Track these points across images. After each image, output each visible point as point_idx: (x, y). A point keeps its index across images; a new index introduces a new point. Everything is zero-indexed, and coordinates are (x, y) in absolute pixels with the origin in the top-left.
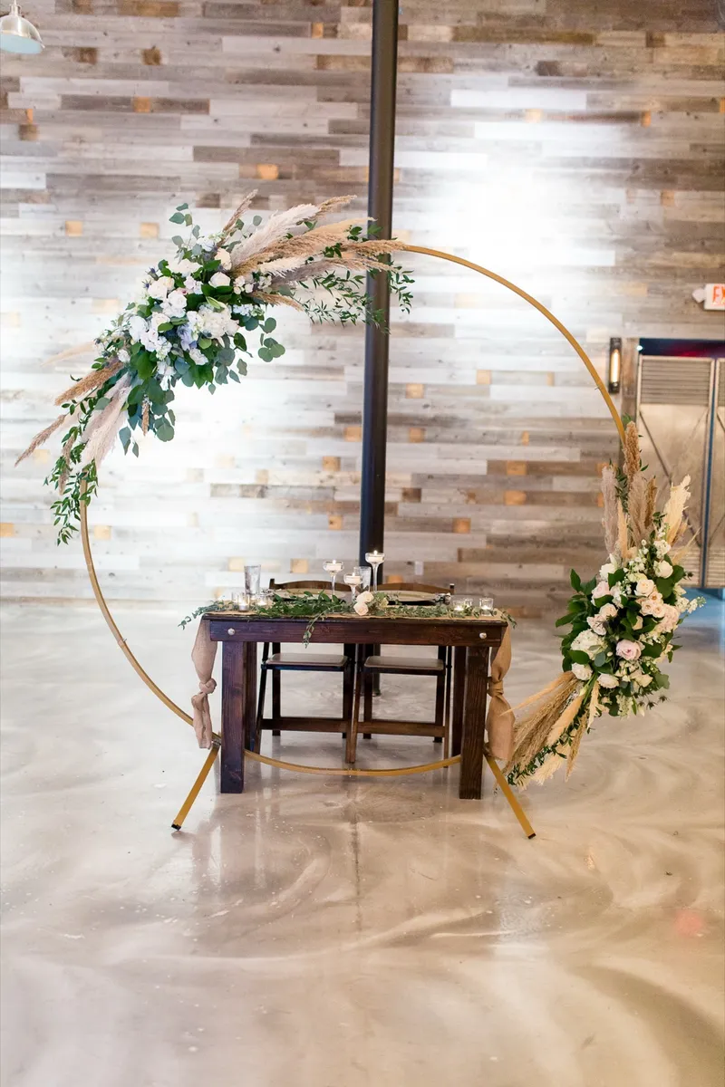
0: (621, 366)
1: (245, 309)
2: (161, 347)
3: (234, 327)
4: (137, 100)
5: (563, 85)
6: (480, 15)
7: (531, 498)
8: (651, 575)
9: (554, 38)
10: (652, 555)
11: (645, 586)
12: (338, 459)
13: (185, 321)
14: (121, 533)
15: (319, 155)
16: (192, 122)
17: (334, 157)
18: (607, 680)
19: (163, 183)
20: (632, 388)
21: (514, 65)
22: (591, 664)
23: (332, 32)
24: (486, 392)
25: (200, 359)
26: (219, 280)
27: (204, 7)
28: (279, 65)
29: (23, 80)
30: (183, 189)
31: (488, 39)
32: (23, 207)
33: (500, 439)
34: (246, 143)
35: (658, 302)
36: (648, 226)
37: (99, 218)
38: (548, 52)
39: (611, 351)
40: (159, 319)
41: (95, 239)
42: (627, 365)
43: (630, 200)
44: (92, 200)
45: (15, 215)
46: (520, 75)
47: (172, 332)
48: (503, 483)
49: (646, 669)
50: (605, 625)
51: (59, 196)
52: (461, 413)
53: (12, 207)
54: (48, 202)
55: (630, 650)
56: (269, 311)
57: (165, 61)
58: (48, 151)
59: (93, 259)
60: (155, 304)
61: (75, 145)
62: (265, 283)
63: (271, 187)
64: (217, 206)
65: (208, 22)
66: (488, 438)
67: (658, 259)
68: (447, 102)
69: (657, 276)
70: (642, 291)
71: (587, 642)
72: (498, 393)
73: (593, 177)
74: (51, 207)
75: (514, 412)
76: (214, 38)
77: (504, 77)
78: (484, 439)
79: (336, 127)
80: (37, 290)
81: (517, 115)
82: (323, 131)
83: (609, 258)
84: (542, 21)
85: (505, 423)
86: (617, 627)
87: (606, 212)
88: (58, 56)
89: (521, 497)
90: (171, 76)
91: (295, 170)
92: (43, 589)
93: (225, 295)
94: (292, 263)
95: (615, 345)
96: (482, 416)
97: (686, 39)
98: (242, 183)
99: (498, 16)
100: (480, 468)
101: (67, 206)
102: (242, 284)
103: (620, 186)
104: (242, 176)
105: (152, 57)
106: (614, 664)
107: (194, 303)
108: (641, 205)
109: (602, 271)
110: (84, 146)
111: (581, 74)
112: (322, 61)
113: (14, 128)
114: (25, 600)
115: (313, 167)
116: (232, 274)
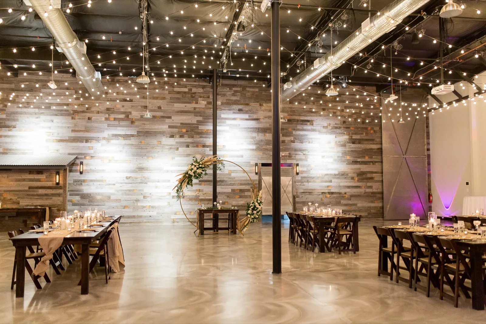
0: (258, 169)
1: (203, 169)
2: (193, 175)
3: (202, 171)
4: (156, 116)
5: (243, 113)
6: (226, 100)
7: (241, 197)
8: (257, 202)
9: (241, 104)
10: (257, 200)
11: (256, 204)
12: (200, 189)
13: (196, 171)
14: (153, 207)
15: (194, 127)
16: (167, 120)
17: (198, 127)
18: (252, 217)
19: (162, 133)
20: (260, 173)
21: (234, 109)
22: (250, 215)
23: (197, 103)
24: (230, 175)
25: (197, 176)
26: (201, 166)
27: (170, 98)
28: (186, 109)
29: (132, 112)
30: (166, 134)
31: (228, 104)
32: (132, 138)
33: (233, 184)
34: (179, 125)
35: (265, 156)
36: (262, 141)
37: (148, 140)
38: (240, 107)
39: (256, 166)
40: (193, 171)
41: (147, 144)
42: (259, 169)
43: (258, 136)
44: (147, 136)
45: (130, 140)
46: (235, 111)
47: (194, 173)
48: (234, 194)
49: (257, 215)
50: (252, 209)
51: (140, 136)
52: (225, 179)
53: (129, 138)
54: (137, 137)
55: (255, 212)
56: (206, 169)
57: (162, 108)
58: (137, 126)
59: (147, 149)
60: (192, 169)
61: (143, 125)
62: (206, 165)
63: (185, 133)
64: (173, 137)
65: (172, 101)
66: (231, 184)
67: (264, 147)
68: (221, 117)
69: (264, 150)
70: (261, 154)
71: (250, 212)
72: (233, 175)
73: (250, 131)
74: (138, 138)
75: (236, 179)
76: (173, 104)
77: (232, 112)
78: (230, 185)
79: (198, 121)
80: (134, 155)
81: (234, 119)
82: (195, 122)
83: (254, 147)
84: (239, 101)
85: (235, 181)
86: (253, 209)
87: (253, 138)
88: (140, 107)
89: (239, 196)
90: (164, 111)
91: (189, 130)
92: (136, 220)
93: (201, 168)
94: (210, 163)
95: (256, 165)
96: (230, 180)
97: (267, 105)
98: (179, 132)
99: (230, 100)
100: (230, 191)
101: (141, 138)
102: (203, 166)
103: (256, 133)
104: (179, 131)
105: (160, 108)
106: (253, 214)
107: (197, 169)
108: (260, 137)
109: (253, 150)
110: (145, 125)
111: (247, 111)
112: (195, 108)
113: (130, 122)
114: (131, 223)
115: (193, 129)
116: (202, 165)
